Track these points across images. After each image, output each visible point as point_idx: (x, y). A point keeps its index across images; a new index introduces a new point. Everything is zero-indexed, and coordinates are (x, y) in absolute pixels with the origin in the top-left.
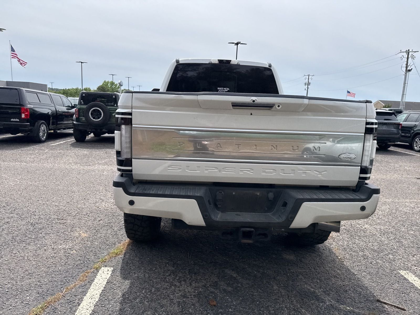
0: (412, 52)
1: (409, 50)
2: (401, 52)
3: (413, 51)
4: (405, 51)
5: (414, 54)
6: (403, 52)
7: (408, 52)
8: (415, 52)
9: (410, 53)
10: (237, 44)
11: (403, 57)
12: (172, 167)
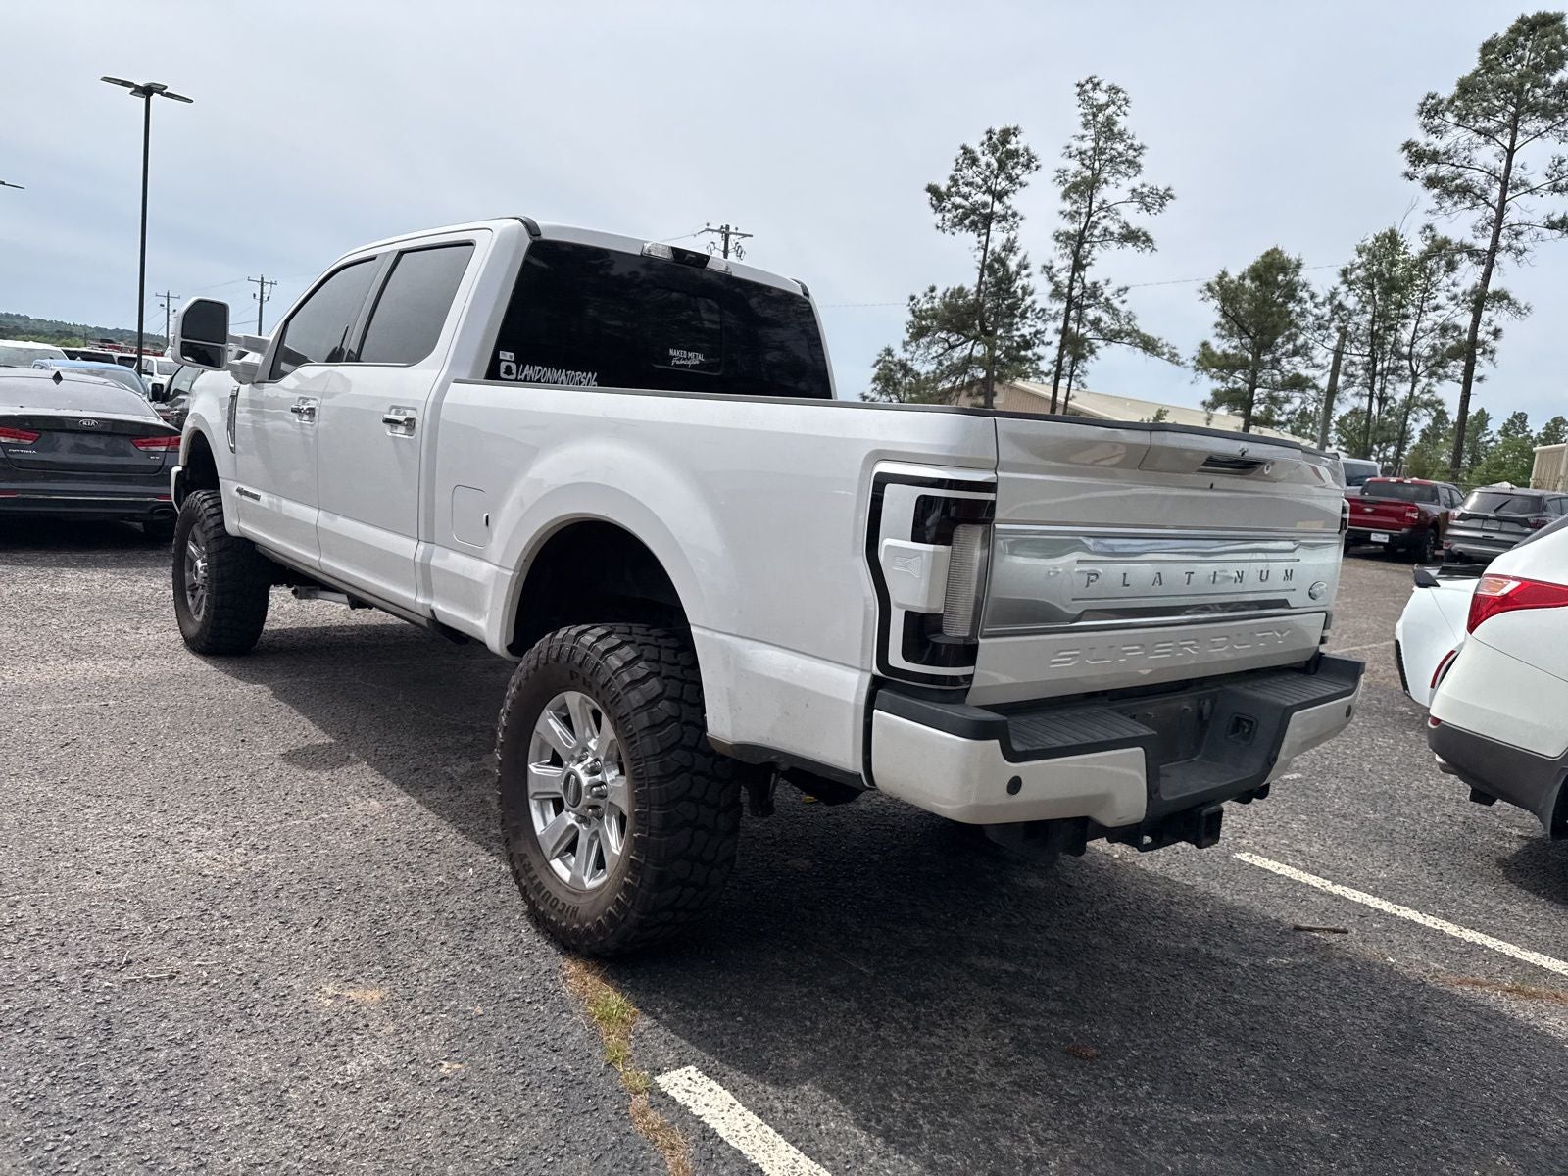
0: (737, 234)
1: (728, 227)
2: (709, 230)
3: (738, 232)
4: (719, 228)
5: (743, 242)
6: (713, 231)
7: (726, 233)
8: (744, 236)
9: (732, 237)
10: (147, 91)
11: (712, 246)
12: (1062, 653)
